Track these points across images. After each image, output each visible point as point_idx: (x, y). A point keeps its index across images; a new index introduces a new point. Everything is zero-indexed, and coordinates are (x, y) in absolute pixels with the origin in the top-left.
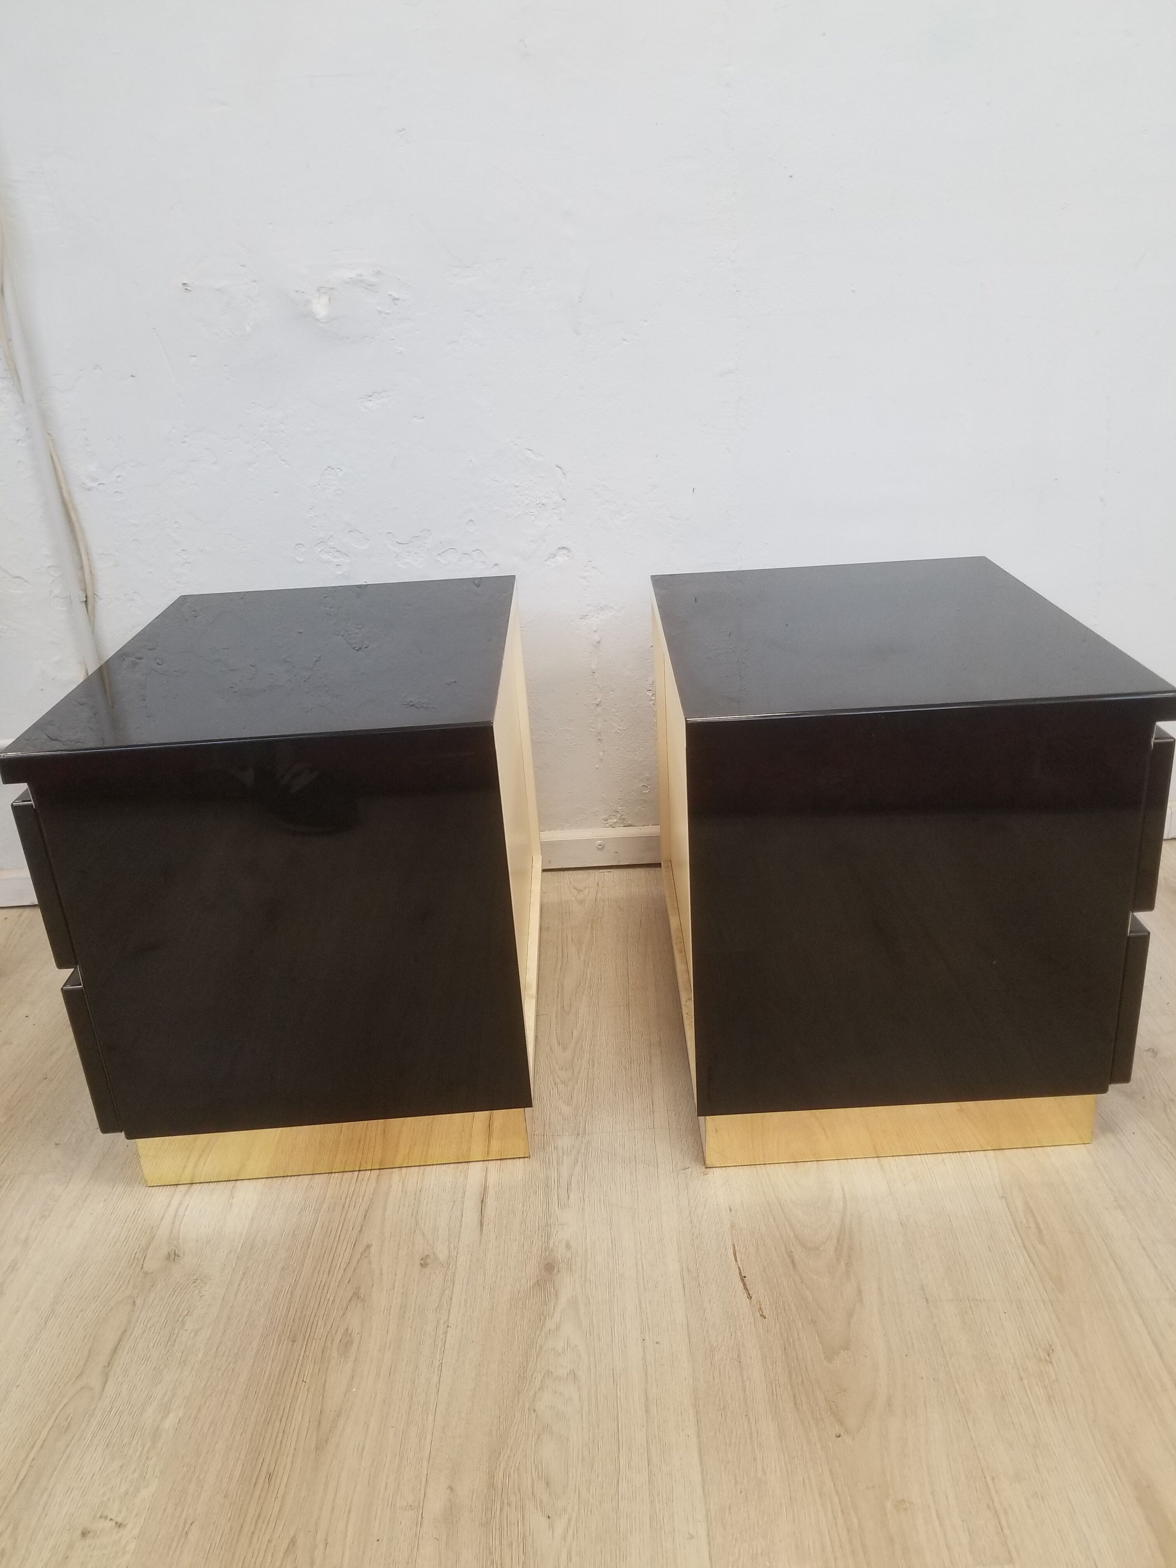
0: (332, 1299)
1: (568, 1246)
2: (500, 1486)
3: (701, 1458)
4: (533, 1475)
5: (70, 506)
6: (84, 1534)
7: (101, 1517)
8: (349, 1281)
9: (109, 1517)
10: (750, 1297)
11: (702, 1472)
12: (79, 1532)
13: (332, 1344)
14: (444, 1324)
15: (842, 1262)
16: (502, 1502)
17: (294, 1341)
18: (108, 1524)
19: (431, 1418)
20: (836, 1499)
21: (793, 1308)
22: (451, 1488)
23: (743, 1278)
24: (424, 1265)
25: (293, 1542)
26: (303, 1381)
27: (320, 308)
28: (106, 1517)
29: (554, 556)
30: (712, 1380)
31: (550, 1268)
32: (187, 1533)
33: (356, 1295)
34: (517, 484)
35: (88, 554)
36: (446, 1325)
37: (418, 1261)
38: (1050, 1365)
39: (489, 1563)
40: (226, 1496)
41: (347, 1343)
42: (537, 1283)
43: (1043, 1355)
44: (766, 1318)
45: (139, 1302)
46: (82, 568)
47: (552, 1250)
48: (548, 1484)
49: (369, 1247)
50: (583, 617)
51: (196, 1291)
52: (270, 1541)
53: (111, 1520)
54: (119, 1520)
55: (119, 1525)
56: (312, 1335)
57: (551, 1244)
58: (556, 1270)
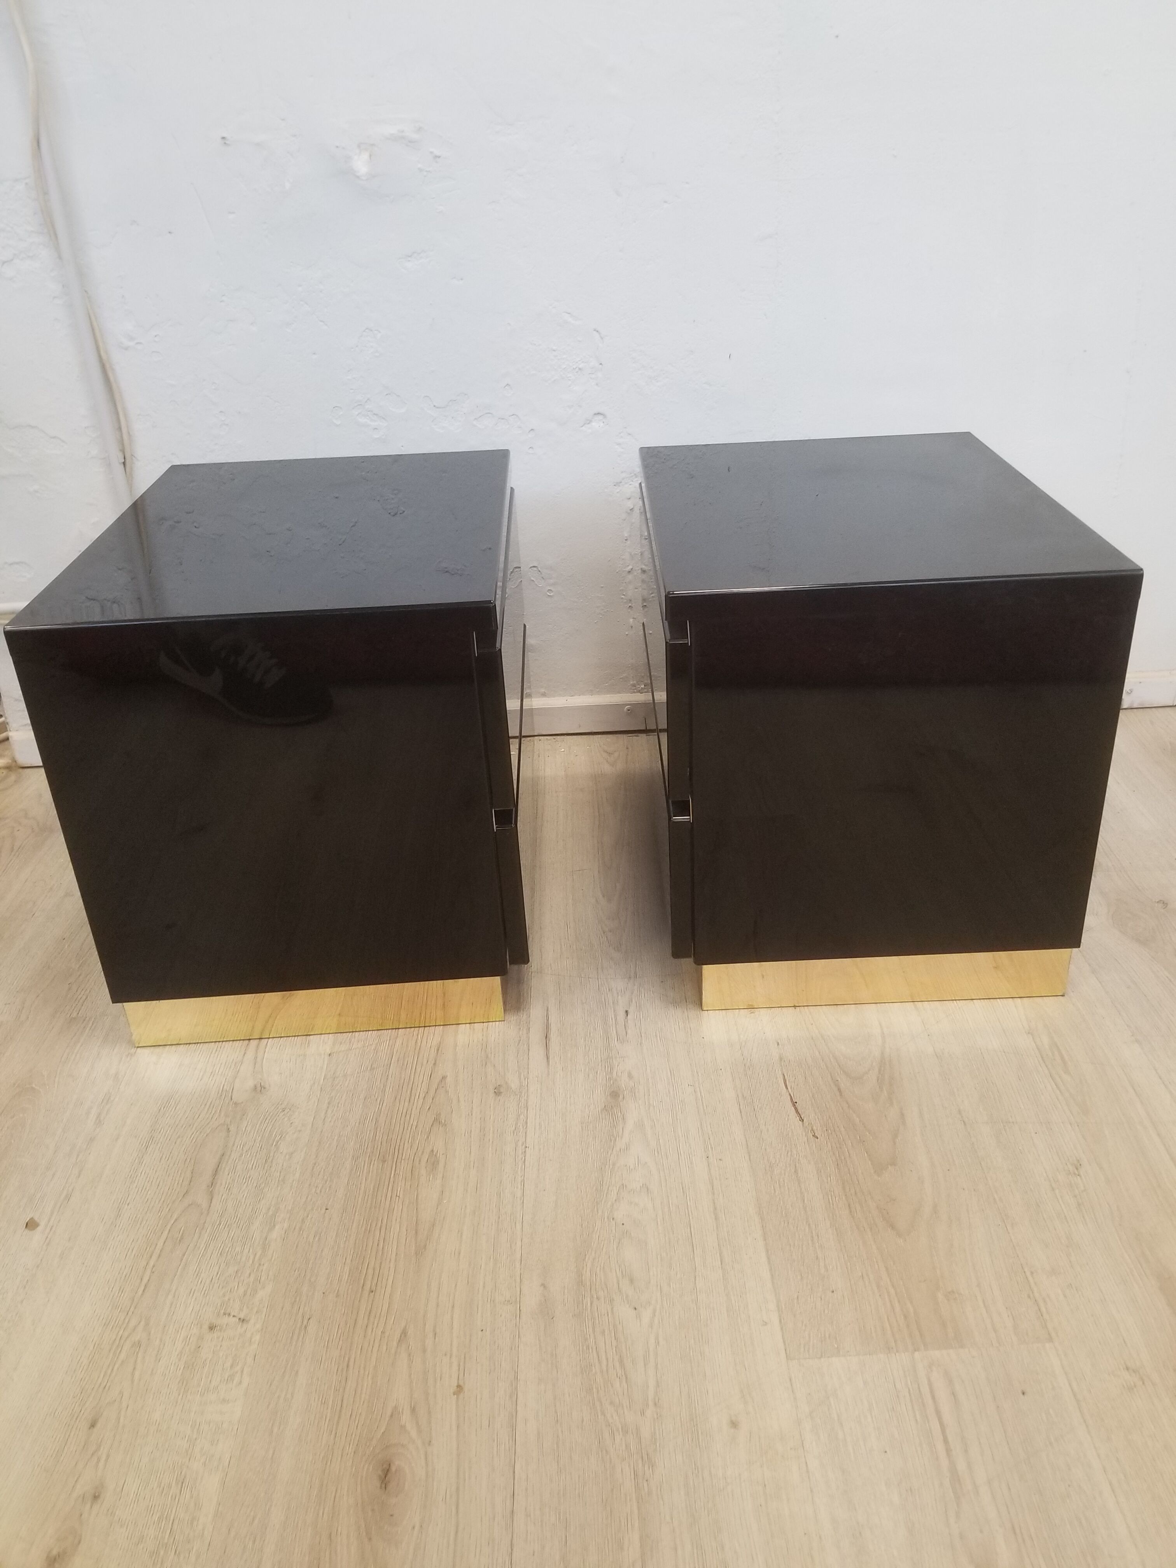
0: (415, 1123)
1: (630, 1076)
2: (588, 1284)
3: (768, 1258)
4: (618, 1273)
5: (107, 366)
6: (212, 1328)
7: (225, 1314)
8: (429, 1108)
9: (232, 1314)
10: (802, 1120)
11: (771, 1270)
12: (206, 1327)
13: (419, 1163)
14: (522, 1145)
15: (885, 1090)
16: (592, 1297)
17: (384, 1161)
18: (232, 1320)
19: (519, 1226)
20: (892, 1291)
21: (843, 1129)
22: (543, 1285)
23: (794, 1104)
24: (497, 1093)
25: (404, 1333)
26: (397, 1196)
27: (361, 165)
28: (229, 1314)
29: (590, 422)
30: (773, 1191)
31: (615, 1095)
32: (306, 1327)
33: (437, 1120)
34: (554, 348)
35: (126, 415)
36: (524, 1146)
37: (492, 1090)
38: (1078, 1177)
39: (585, 1348)
40: (337, 1296)
41: (433, 1163)
42: (605, 1109)
43: (1071, 1168)
44: (817, 1138)
45: (233, 1128)
46: (120, 429)
47: (616, 1080)
48: (632, 1281)
49: (444, 1078)
50: (617, 484)
51: (286, 1119)
52: (383, 1332)
53: (234, 1316)
54: (242, 1316)
55: (243, 1321)
56: (400, 1156)
57: (615, 1073)
58: (621, 1097)
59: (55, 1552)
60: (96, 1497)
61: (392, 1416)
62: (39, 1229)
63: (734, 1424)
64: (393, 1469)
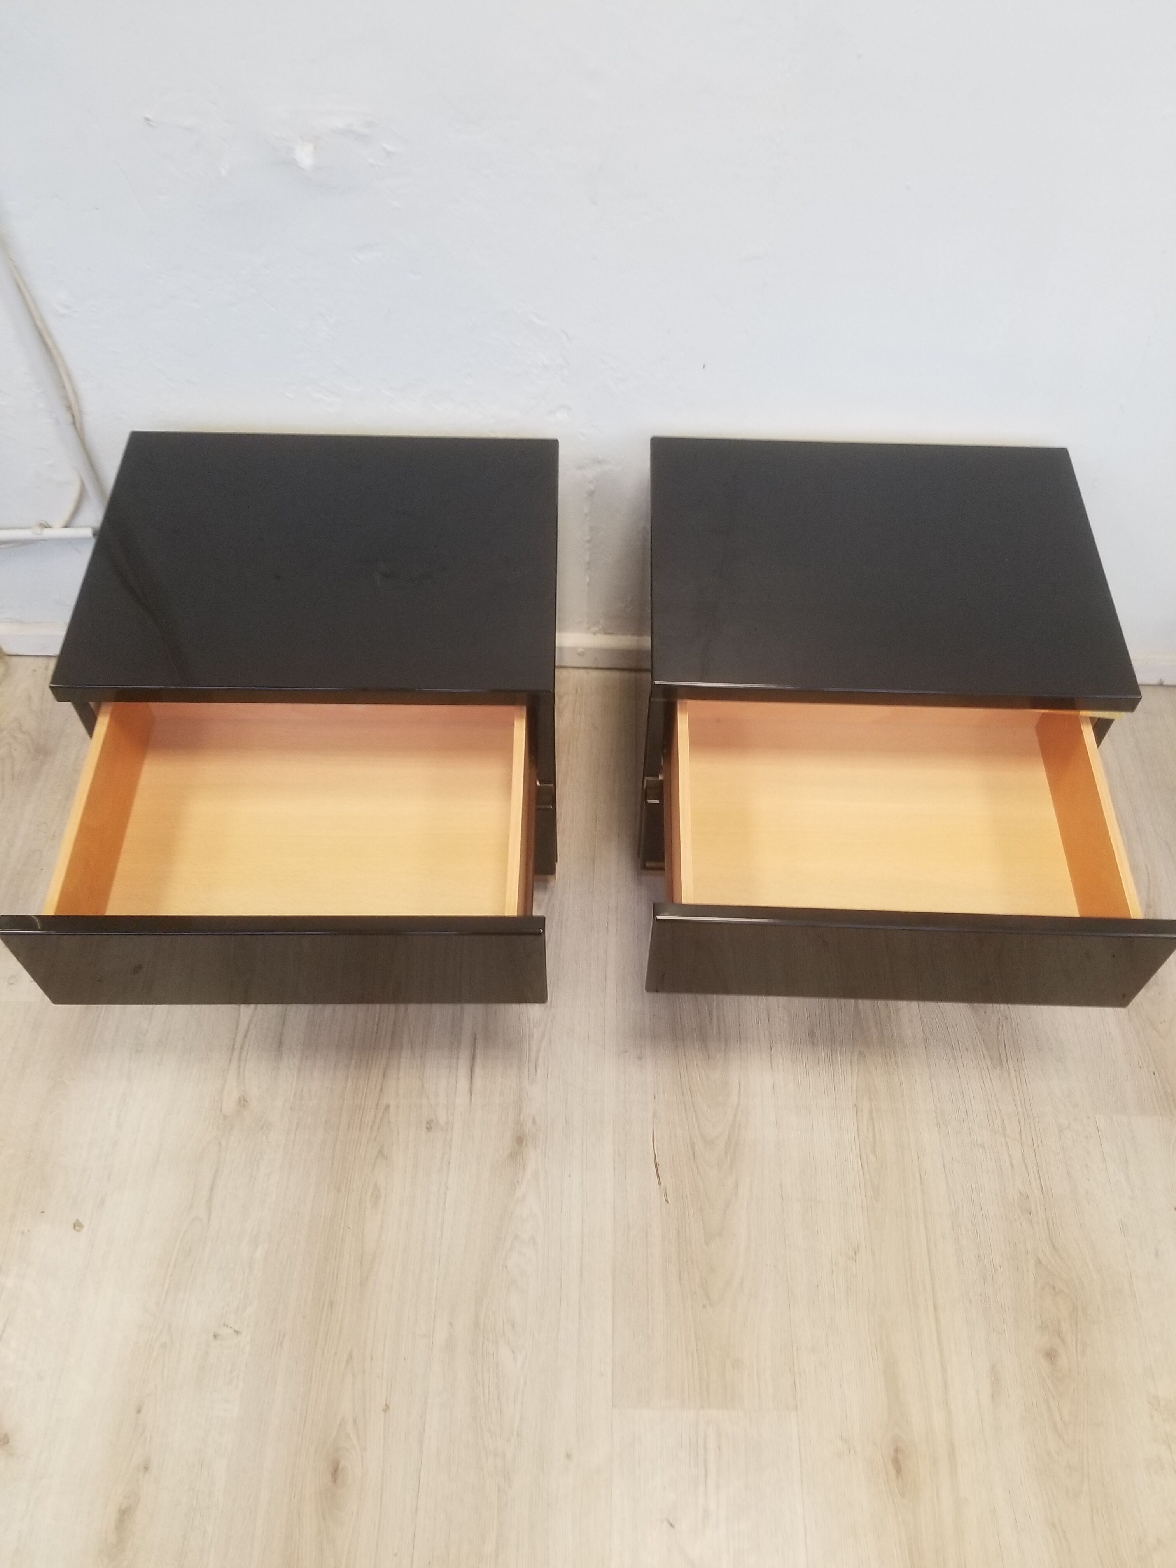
0: (364, 1153)
1: (534, 1121)
2: (482, 1325)
3: (613, 1317)
4: (504, 1317)
5: (45, 333)
6: (215, 1336)
7: (224, 1325)
8: (375, 1139)
9: (229, 1326)
10: (660, 1183)
11: (613, 1327)
12: (211, 1335)
13: (366, 1196)
14: (444, 1186)
15: (729, 1159)
16: (484, 1338)
17: (339, 1191)
18: (230, 1331)
19: (437, 1266)
20: (696, 1355)
21: (689, 1195)
22: (450, 1323)
23: (656, 1165)
24: (429, 1128)
25: (350, 1356)
26: (348, 1227)
27: (305, 156)
28: (227, 1326)
29: (554, 413)
30: (626, 1253)
31: (520, 1141)
32: (282, 1343)
33: (381, 1152)
35: (69, 375)
36: (446, 1187)
37: (424, 1125)
38: (854, 1262)
39: (475, 1381)
41: (376, 1196)
42: (511, 1155)
43: (852, 1253)
44: (668, 1202)
45: (224, 1143)
46: (64, 387)
47: (522, 1124)
48: (513, 1326)
49: (388, 1107)
51: (265, 1137)
52: (336, 1354)
53: (231, 1328)
54: (236, 1328)
55: (237, 1332)
56: (351, 1186)
57: (522, 1117)
58: (524, 1144)
59: (124, 1507)
60: (146, 1468)
61: (340, 1425)
62: (85, 1230)
63: (568, 1456)
64: (341, 1467)
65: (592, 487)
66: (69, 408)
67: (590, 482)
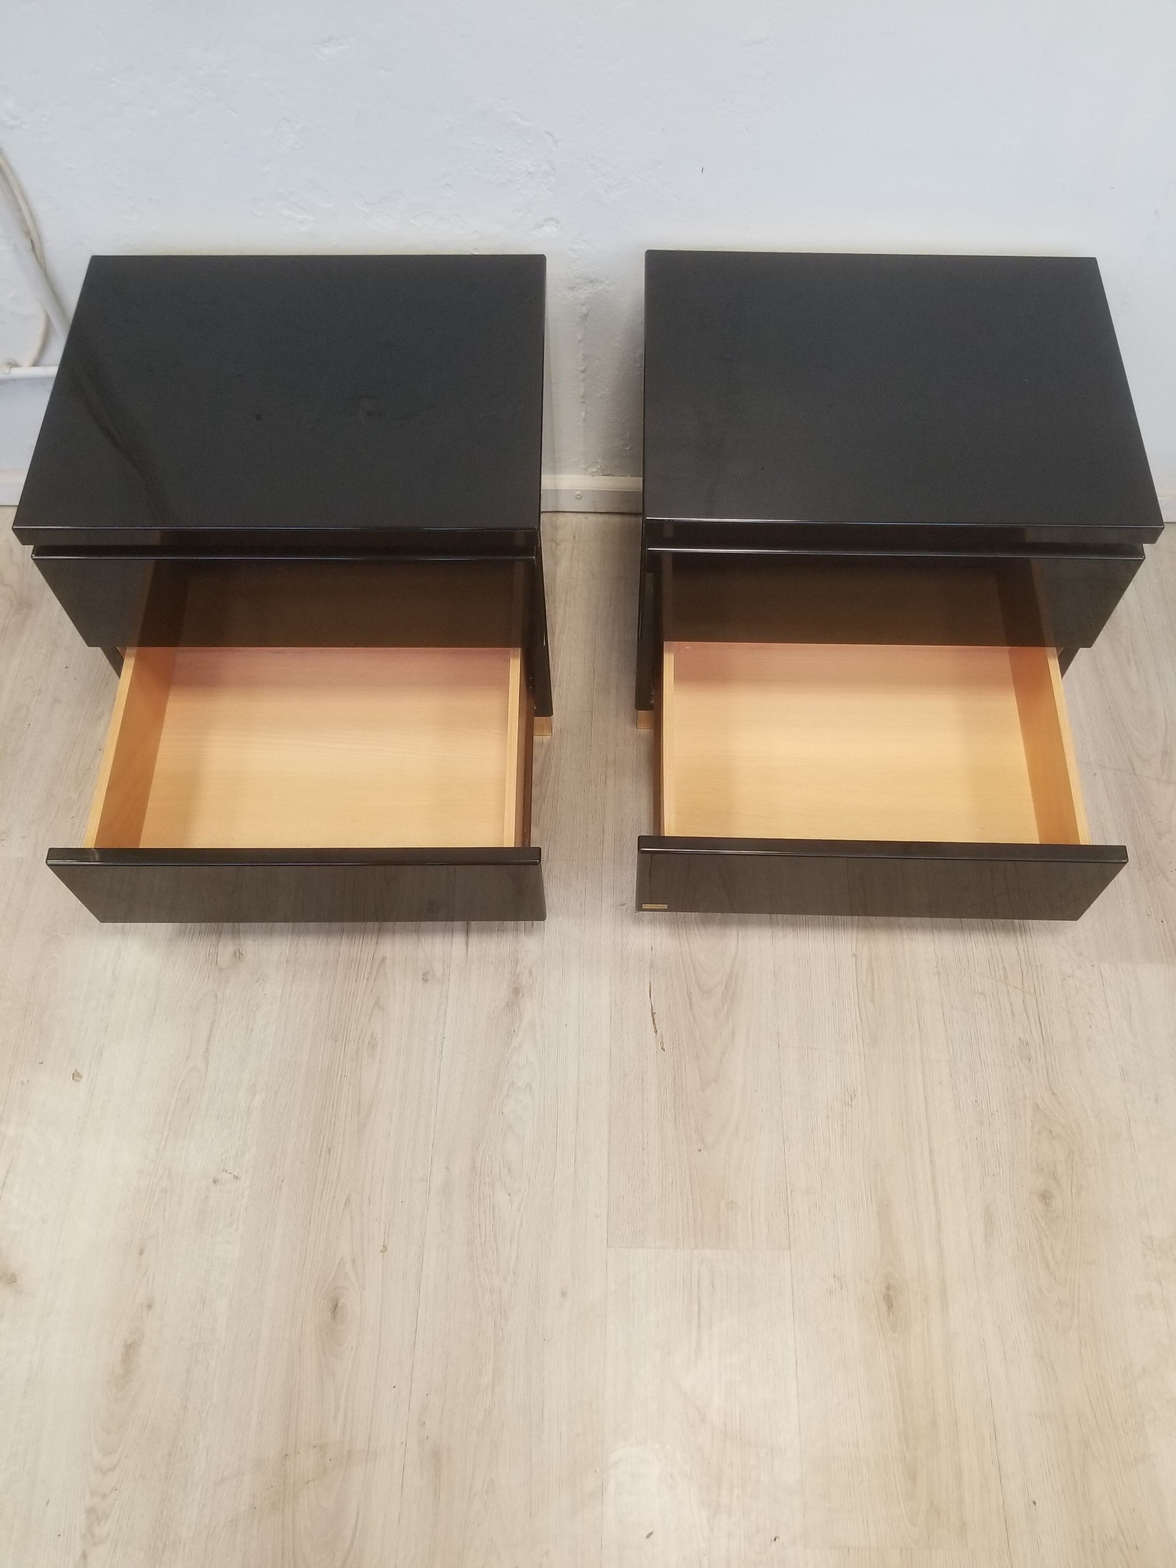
0: (360, 1005)
1: (530, 973)
2: (479, 1170)
3: (609, 1160)
4: (501, 1162)
6: (215, 1182)
7: (223, 1171)
8: (371, 991)
9: (229, 1172)
10: (656, 1032)
11: (609, 1170)
12: (211, 1181)
13: (363, 1046)
14: (441, 1036)
15: (726, 1007)
16: (480, 1182)
17: (336, 1041)
18: (229, 1177)
19: (433, 1113)
20: (690, 1198)
21: (685, 1044)
22: (447, 1168)
23: (653, 1014)
24: (425, 980)
25: (348, 1200)
26: (345, 1076)
28: (227, 1172)
29: (542, 226)
30: (622, 1099)
31: (516, 991)
32: (280, 1188)
33: (377, 1003)
34: (500, 149)
36: (442, 1037)
37: (421, 977)
38: (850, 1107)
39: (472, 1223)
40: (302, 1163)
41: (373, 1046)
42: (507, 1005)
43: (848, 1099)
44: (664, 1051)
45: (219, 995)
46: (20, 210)
47: (519, 976)
48: (510, 1170)
49: (384, 959)
50: (571, 289)
51: (261, 989)
52: (334, 1197)
53: (230, 1173)
54: (236, 1174)
55: (236, 1178)
56: (348, 1037)
57: (518, 968)
58: (521, 995)
59: (129, 1342)
60: (150, 1307)
61: (339, 1265)
62: (84, 1079)
63: (564, 1294)
64: (340, 1305)
65: (584, 310)
66: (28, 233)
67: (583, 304)
